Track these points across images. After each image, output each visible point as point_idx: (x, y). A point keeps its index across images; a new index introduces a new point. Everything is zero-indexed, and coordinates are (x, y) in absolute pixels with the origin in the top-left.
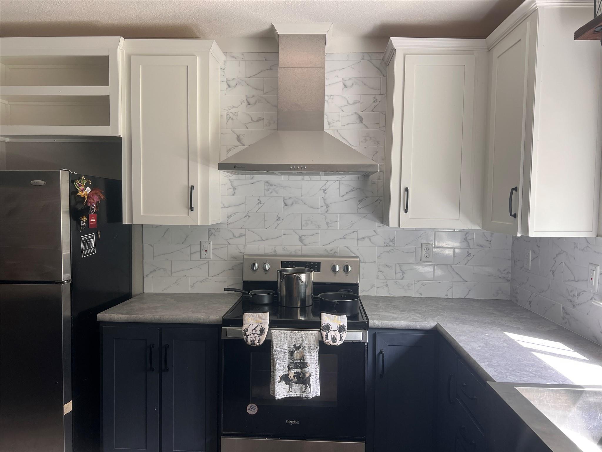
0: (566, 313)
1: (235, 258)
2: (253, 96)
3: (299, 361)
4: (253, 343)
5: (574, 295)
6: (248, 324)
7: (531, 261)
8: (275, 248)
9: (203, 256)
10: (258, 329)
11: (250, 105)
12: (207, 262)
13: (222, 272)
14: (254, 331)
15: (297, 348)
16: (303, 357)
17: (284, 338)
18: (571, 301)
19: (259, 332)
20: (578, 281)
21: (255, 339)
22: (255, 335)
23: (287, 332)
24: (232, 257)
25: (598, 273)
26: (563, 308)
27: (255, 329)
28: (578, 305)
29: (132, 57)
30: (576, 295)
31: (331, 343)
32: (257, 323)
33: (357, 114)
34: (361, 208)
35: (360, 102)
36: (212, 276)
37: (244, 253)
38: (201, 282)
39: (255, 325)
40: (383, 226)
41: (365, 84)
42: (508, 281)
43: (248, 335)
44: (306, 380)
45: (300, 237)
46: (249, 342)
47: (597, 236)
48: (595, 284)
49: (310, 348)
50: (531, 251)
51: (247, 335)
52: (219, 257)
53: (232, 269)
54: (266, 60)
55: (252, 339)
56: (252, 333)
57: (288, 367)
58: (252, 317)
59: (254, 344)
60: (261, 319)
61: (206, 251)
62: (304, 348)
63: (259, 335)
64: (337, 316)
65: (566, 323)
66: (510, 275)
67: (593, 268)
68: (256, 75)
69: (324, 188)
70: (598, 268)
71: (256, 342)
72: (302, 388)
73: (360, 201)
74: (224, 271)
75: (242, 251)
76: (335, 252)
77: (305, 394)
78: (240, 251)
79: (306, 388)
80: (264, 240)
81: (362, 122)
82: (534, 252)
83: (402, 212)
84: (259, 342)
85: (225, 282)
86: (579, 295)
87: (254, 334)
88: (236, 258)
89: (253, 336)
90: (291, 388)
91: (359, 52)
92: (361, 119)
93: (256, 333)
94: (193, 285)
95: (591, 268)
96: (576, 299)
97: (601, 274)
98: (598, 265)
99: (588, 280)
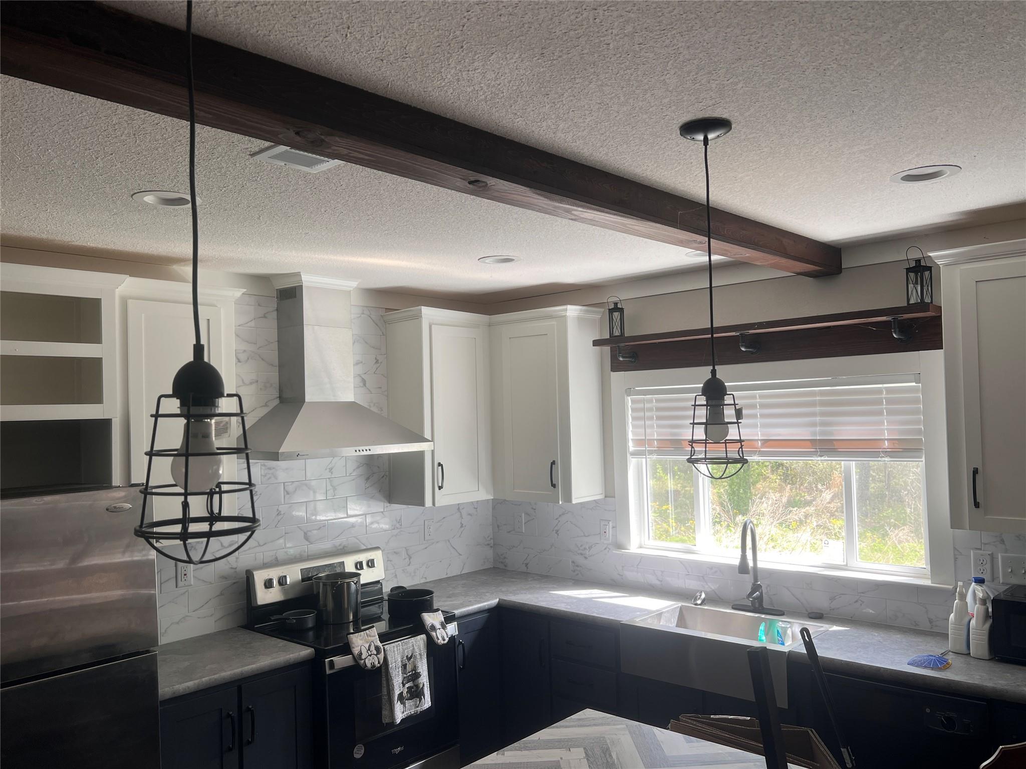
0: (577, 566)
1: (224, 578)
2: (245, 351)
3: (411, 673)
4: (373, 666)
5: (585, 549)
6: (359, 646)
7: (524, 524)
8: (276, 553)
9: (180, 584)
10: (373, 648)
11: (240, 362)
12: (186, 591)
13: (207, 603)
14: (369, 651)
15: (409, 659)
16: (415, 667)
17: (397, 651)
18: (582, 554)
20: (589, 536)
21: (373, 661)
22: (372, 656)
23: (399, 644)
24: (220, 578)
25: (611, 527)
26: (573, 562)
27: (369, 650)
28: (591, 556)
29: (130, 302)
30: (587, 548)
31: (442, 642)
32: (367, 642)
33: (360, 376)
34: (368, 487)
35: (362, 362)
36: (194, 611)
37: (236, 568)
38: (178, 623)
39: (367, 646)
40: (390, 506)
41: (366, 342)
42: (491, 547)
43: (365, 659)
44: (420, 691)
45: (305, 534)
46: (369, 665)
47: (606, 497)
48: (609, 536)
49: (420, 655)
50: (523, 514)
52: (203, 580)
53: (221, 594)
54: (259, 305)
55: (370, 662)
56: (368, 655)
57: (403, 683)
58: (359, 637)
59: (375, 667)
60: (370, 636)
61: (185, 575)
62: (415, 657)
63: (376, 655)
64: (435, 613)
65: (578, 574)
66: (492, 540)
67: (607, 523)
68: (247, 323)
69: (330, 466)
70: (610, 522)
71: (376, 663)
72: (416, 702)
73: (368, 479)
74: (210, 599)
75: (234, 566)
76: (344, 547)
77: (420, 708)
78: (231, 567)
79: (420, 701)
80: (262, 546)
81: (365, 386)
82: (527, 514)
83: (437, 488)
84: (379, 663)
85: (212, 615)
86: (590, 548)
87: (370, 656)
88: (226, 578)
89: (371, 658)
90: (405, 706)
91: (358, 306)
92: (364, 382)
93: (372, 653)
94: (166, 631)
95: (603, 523)
96: (588, 551)
97: (614, 527)
98: (610, 521)
99: (600, 534)
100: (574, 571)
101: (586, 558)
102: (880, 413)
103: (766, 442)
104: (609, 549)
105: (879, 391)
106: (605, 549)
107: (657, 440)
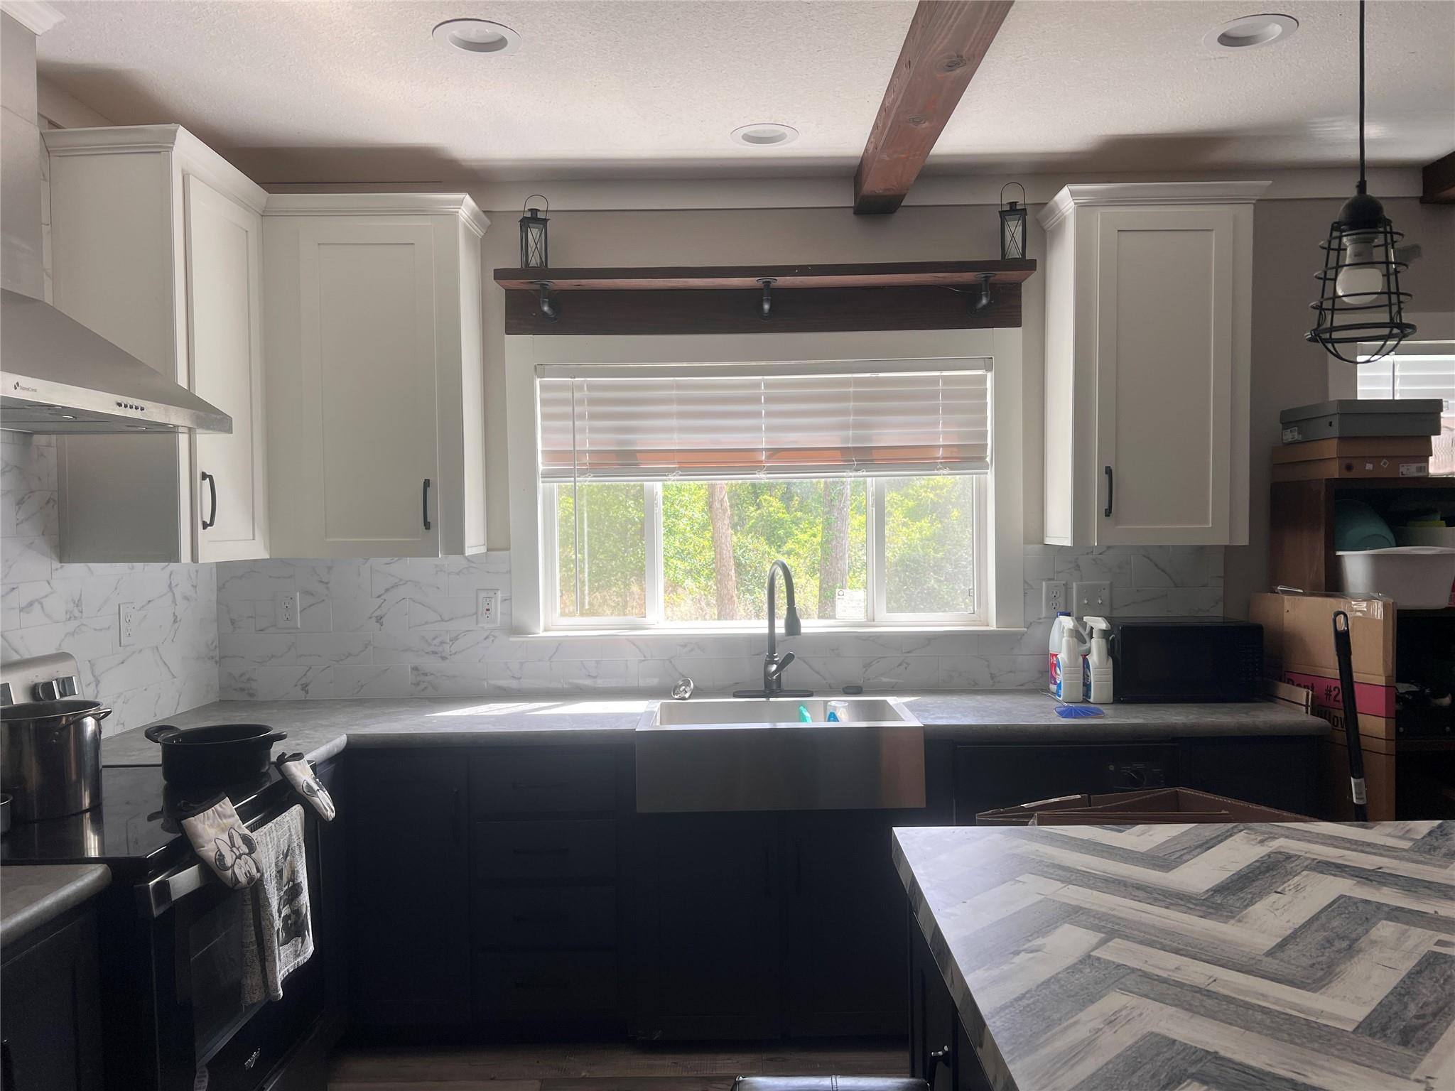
0: (425, 674)
3: (289, 886)
4: (251, 879)
5: (443, 643)
6: (211, 840)
7: (300, 611)
14: (233, 849)
15: (285, 856)
16: (293, 872)
18: (435, 653)
19: (245, 849)
20: (451, 619)
21: (248, 868)
22: (243, 857)
25: (500, 600)
26: (415, 669)
27: (232, 845)
28: (455, 654)
30: (448, 641)
32: (224, 830)
34: (22, 522)
39: (226, 838)
42: (217, 662)
44: (301, 923)
48: (495, 615)
49: (298, 845)
50: (298, 594)
51: (230, 865)
55: (244, 872)
56: (234, 857)
58: (205, 822)
59: (254, 879)
62: (292, 851)
63: (249, 854)
65: (425, 688)
66: (217, 650)
67: (491, 594)
70: (499, 592)
71: (254, 872)
72: (296, 946)
73: (20, 503)
77: (302, 958)
79: (303, 943)
82: (306, 592)
84: (258, 871)
86: (454, 640)
87: (239, 858)
89: (242, 862)
93: (242, 852)
95: (482, 595)
96: (448, 646)
97: (506, 600)
98: (498, 590)
99: (476, 613)
100: (418, 684)
101: (443, 658)
102: (934, 410)
103: (774, 453)
104: (495, 637)
105: (934, 381)
106: (487, 638)
107: (591, 452)
